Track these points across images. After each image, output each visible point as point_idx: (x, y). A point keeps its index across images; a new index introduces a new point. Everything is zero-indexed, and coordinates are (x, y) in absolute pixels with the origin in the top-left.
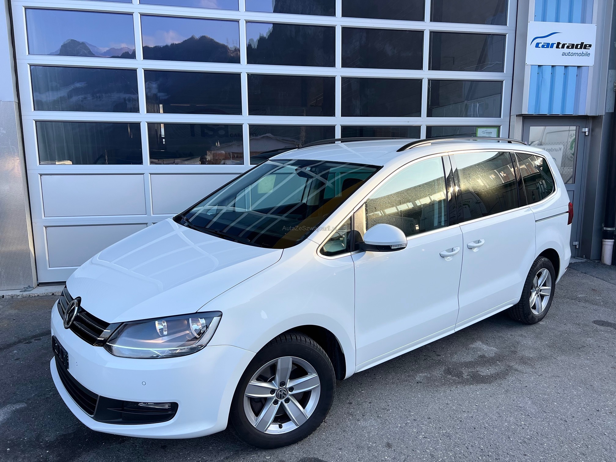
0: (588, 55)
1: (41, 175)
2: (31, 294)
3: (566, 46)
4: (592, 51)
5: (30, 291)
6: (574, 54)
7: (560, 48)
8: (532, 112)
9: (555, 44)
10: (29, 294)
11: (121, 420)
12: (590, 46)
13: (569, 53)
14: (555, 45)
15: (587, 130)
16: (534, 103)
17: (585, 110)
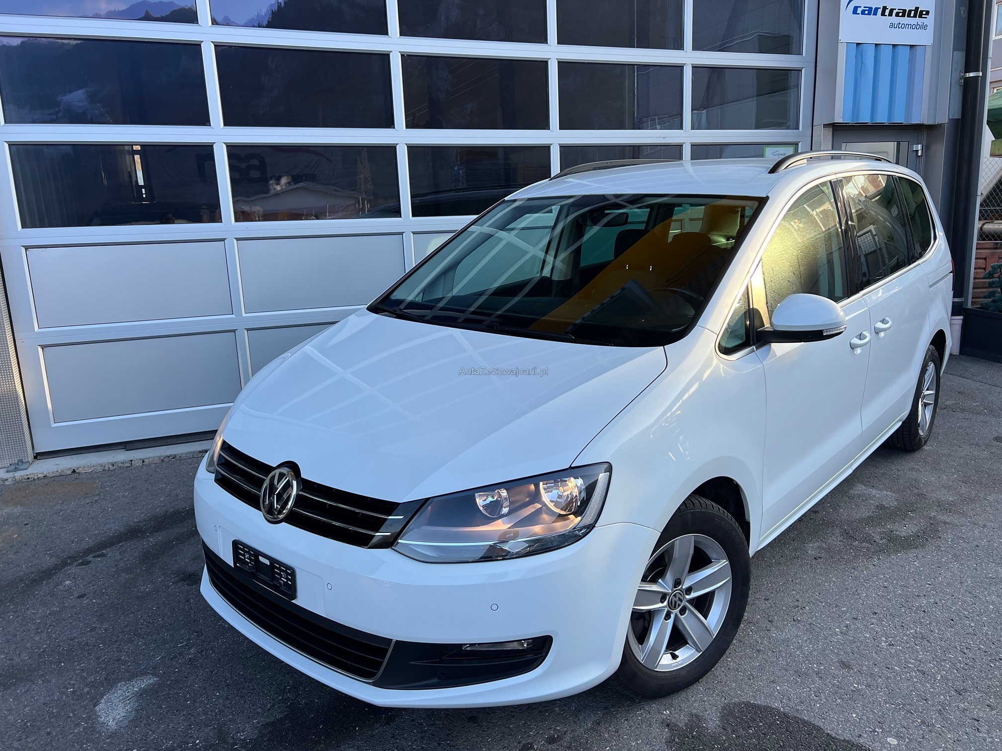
0: (925, 28)
1: (27, 248)
2: (30, 474)
3: (895, 12)
4: (930, 20)
5: (26, 469)
6: (905, 26)
7: (886, 16)
8: (848, 120)
9: (880, 8)
10: (27, 475)
11: (435, 680)
12: (928, 13)
13: (899, 24)
14: (880, 11)
15: (920, 146)
16: (850, 105)
17: (920, 117)
